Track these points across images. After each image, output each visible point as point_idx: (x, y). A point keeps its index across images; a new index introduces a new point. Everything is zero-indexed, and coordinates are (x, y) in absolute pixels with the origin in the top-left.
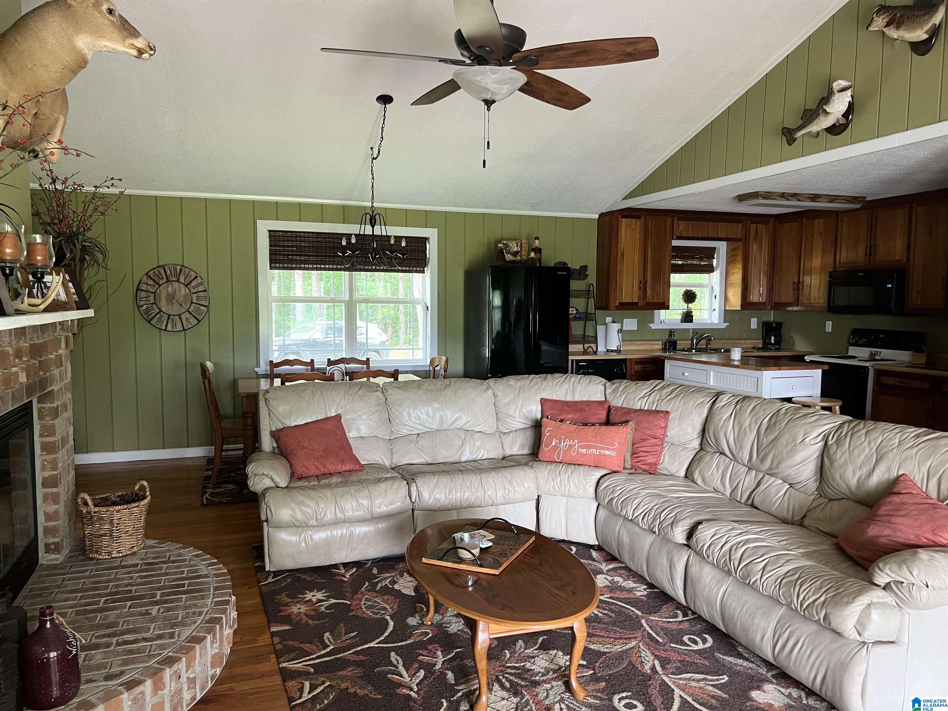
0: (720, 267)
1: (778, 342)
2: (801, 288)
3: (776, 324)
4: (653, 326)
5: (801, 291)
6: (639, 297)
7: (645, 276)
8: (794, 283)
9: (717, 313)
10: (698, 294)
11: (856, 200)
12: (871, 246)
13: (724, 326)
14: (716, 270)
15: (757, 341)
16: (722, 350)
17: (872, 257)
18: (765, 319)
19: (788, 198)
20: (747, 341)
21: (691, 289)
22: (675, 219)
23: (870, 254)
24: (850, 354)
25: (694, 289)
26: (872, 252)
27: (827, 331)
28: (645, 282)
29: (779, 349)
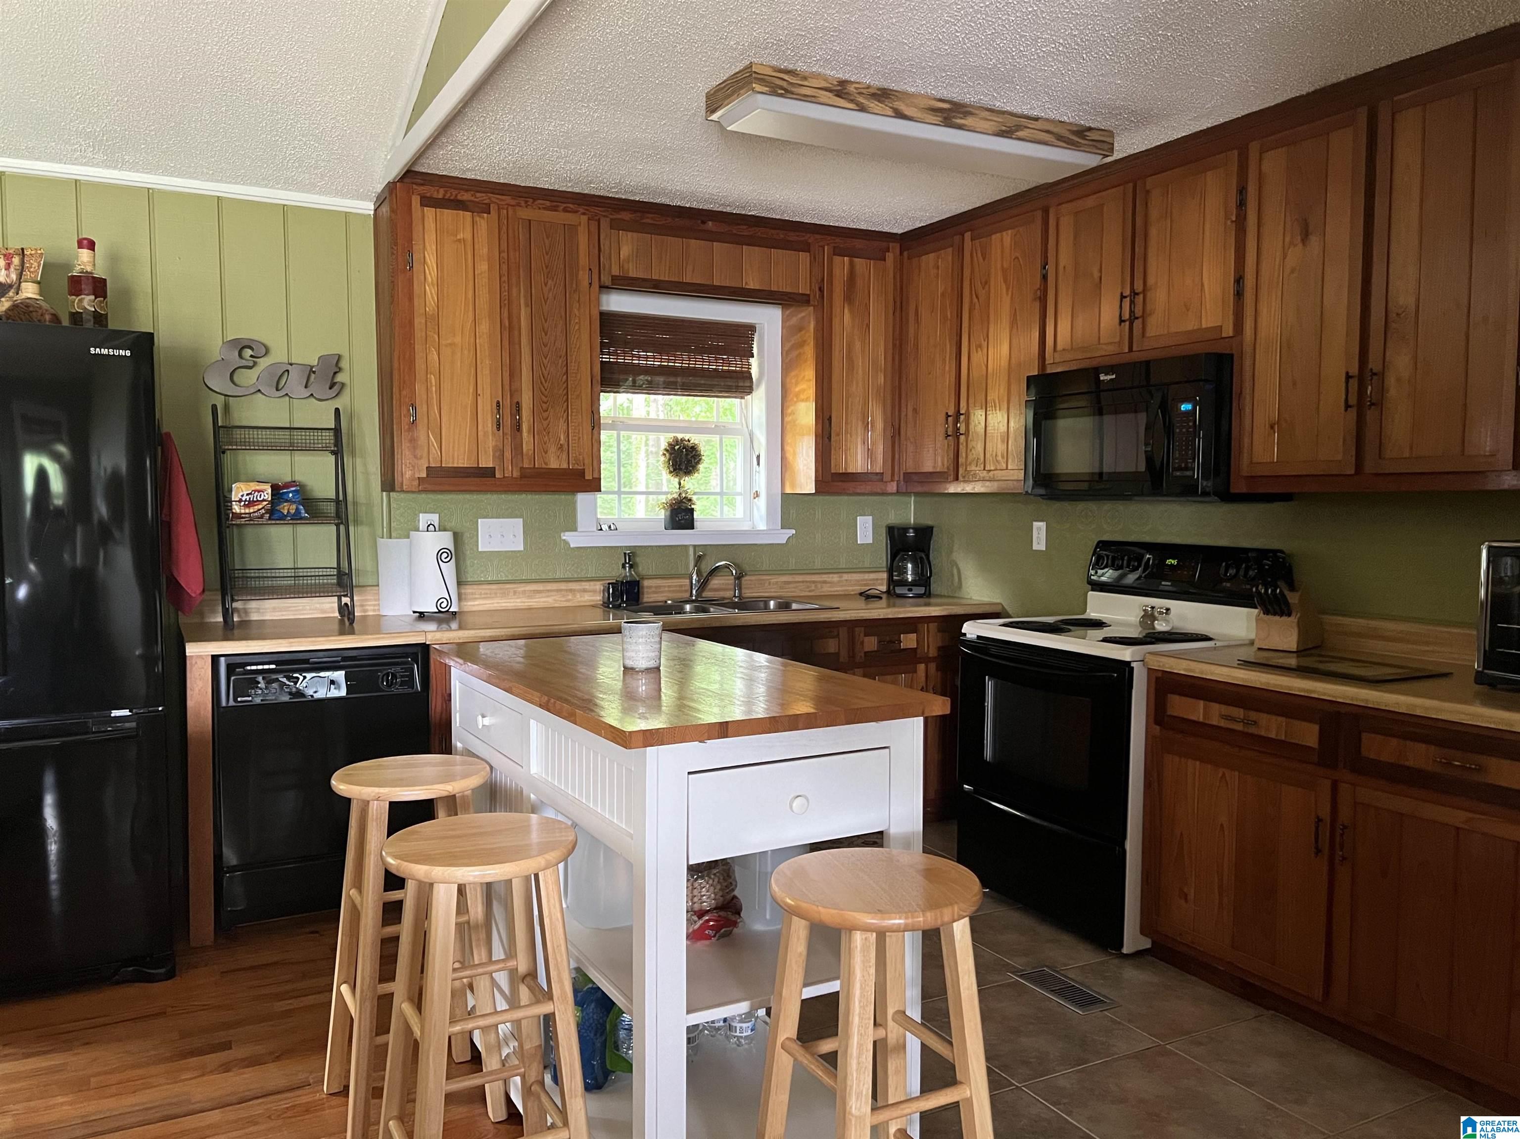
0: (766, 378)
1: (924, 580)
2: (962, 430)
3: (917, 529)
4: (574, 539)
5: (962, 438)
6: (500, 454)
7: (514, 392)
8: (948, 416)
9: (762, 502)
10: (704, 450)
11: (1084, 137)
12: (1134, 294)
13: (783, 536)
14: (758, 385)
15: (873, 576)
16: (772, 604)
17: (1137, 324)
18: (893, 518)
19: (861, 99)
20: (846, 577)
21: (687, 436)
22: (604, 223)
23: (1133, 318)
24: (1092, 614)
25: (694, 439)
26: (1138, 312)
27: (1035, 547)
28: (517, 408)
29: (927, 595)
